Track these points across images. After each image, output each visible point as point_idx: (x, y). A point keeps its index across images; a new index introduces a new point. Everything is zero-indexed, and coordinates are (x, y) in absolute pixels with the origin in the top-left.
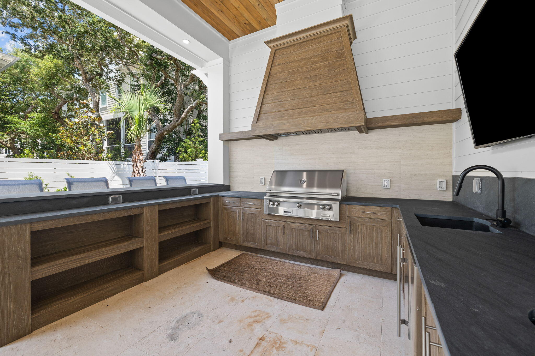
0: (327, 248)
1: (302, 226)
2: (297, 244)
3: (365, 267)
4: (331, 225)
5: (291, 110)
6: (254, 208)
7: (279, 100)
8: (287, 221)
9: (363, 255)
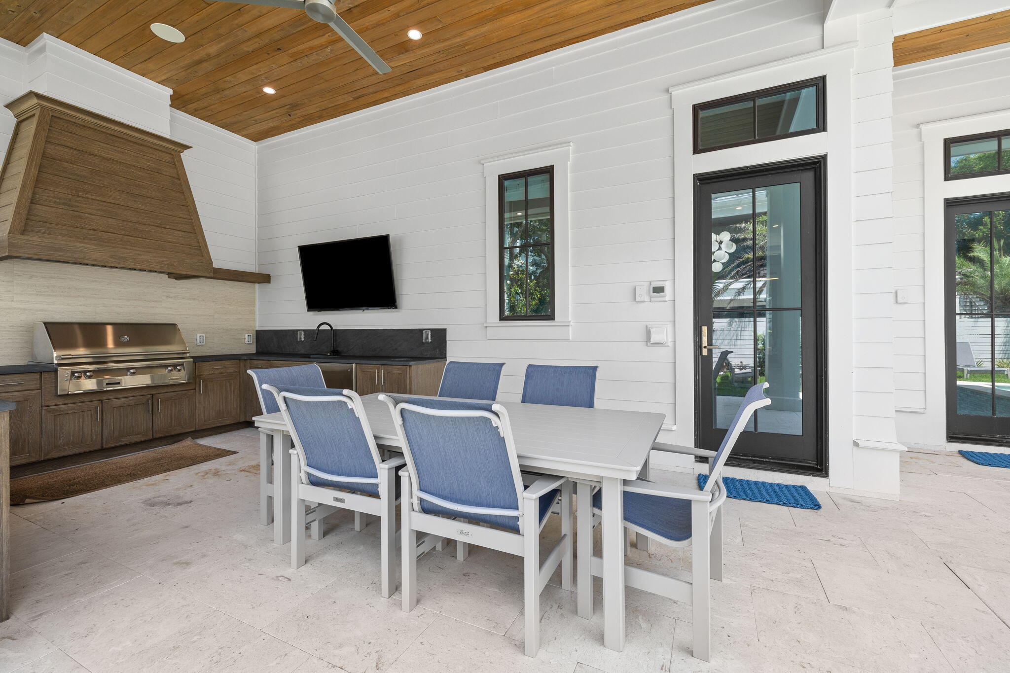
0: (171, 419)
1: (132, 400)
2: (122, 428)
3: (215, 426)
4: (176, 390)
5: (104, 232)
6: (18, 391)
7: (76, 209)
8: (102, 398)
9: (214, 413)
